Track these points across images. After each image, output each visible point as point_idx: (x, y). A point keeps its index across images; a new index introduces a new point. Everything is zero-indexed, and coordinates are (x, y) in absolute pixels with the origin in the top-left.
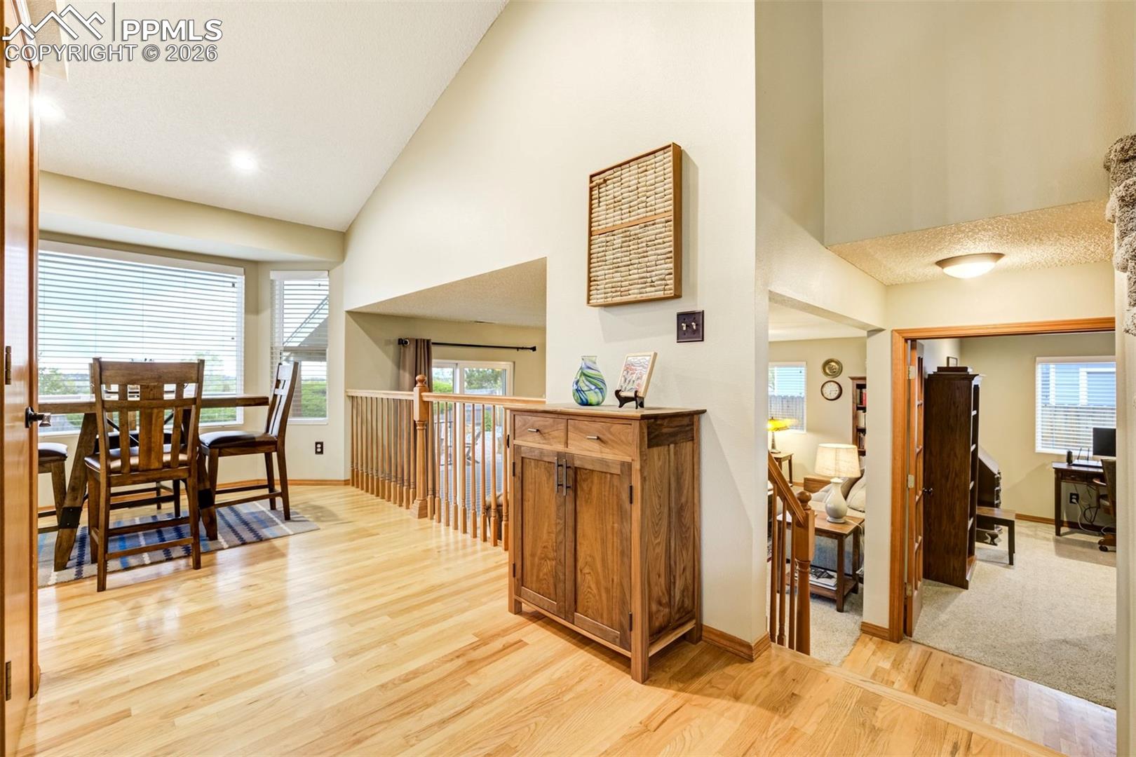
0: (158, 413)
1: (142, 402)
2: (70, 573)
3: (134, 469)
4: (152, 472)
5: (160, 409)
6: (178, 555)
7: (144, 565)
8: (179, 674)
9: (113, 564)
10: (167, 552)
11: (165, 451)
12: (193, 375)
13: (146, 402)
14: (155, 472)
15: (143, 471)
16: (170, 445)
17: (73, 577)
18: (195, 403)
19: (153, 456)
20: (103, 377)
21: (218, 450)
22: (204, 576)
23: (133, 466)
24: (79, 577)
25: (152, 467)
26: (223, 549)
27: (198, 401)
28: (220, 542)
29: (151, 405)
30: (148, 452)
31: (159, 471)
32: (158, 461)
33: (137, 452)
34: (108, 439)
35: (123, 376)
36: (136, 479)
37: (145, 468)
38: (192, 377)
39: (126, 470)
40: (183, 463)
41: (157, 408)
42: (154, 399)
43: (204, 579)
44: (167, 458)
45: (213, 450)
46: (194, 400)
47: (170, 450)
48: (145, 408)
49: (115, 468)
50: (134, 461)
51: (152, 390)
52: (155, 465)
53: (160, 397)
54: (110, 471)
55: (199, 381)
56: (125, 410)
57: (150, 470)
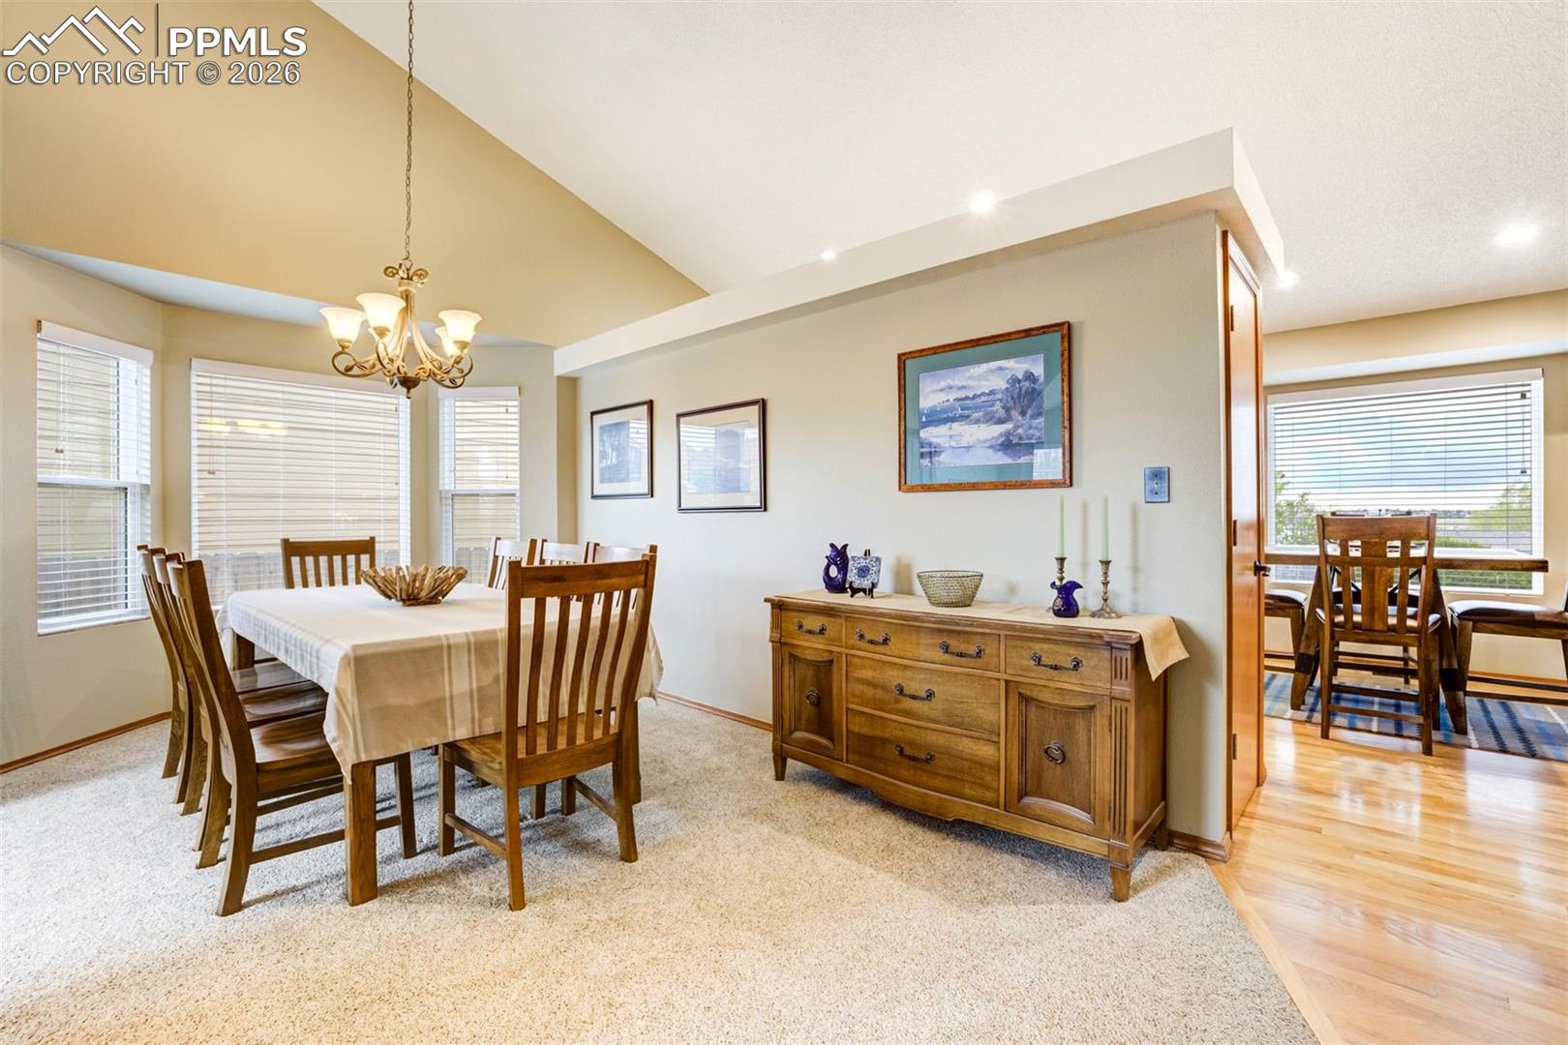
0: (1381, 571)
1: (1364, 559)
2: (1303, 715)
3: (1357, 626)
4: (1375, 633)
5: (1382, 567)
6: (1411, 734)
7: (1370, 732)
8: (1371, 828)
9: (1340, 720)
10: (1399, 726)
11: (1390, 613)
12: (1421, 531)
13: (1368, 558)
14: (1379, 634)
15: (1366, 630)
16: (1396, 608)
17: (1304, 718)
18: (1425, 563)
19: (1376, 616)
20: (1326, 533)
21: (1471, 623)
22: (1432, 765)
23: (1357, 623)
24: (1309, 720)
25: (1377, 628)
26: (1470, 747)
27: (1428, 560)
28: (1470, 739)
29: (1373, 561)
30: (1370, 611)
31: (1384, 634)
32: (1383, 624)
33: (1360, 610)
34: (1331, 595)
35: (1344, 531)
36: (1360, 637)
37: (1368, 627)
38: (1420, 534)
39: (1349, 626)
40: (1411, 630)
41: (1380, 565)
42: (1375, 556)
43: (1431, 767)
44: (1392, 621)
45: (1465, 622)
46: (1425, 558)
47: (1395, 613)
48: (1367, 564)
49: (1339, 623)
50: (1357, 618)
51: (1373, 546)
52: (1379, 626)
53: (1381, 553)
54: (1334, 625)
55: (1429, 537)
56: (1346, 566)
57: (1374, 631)
